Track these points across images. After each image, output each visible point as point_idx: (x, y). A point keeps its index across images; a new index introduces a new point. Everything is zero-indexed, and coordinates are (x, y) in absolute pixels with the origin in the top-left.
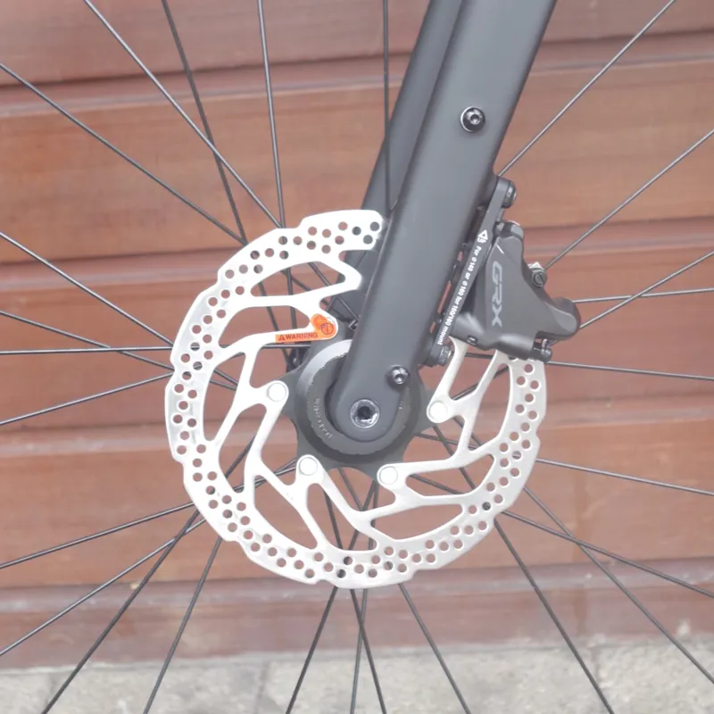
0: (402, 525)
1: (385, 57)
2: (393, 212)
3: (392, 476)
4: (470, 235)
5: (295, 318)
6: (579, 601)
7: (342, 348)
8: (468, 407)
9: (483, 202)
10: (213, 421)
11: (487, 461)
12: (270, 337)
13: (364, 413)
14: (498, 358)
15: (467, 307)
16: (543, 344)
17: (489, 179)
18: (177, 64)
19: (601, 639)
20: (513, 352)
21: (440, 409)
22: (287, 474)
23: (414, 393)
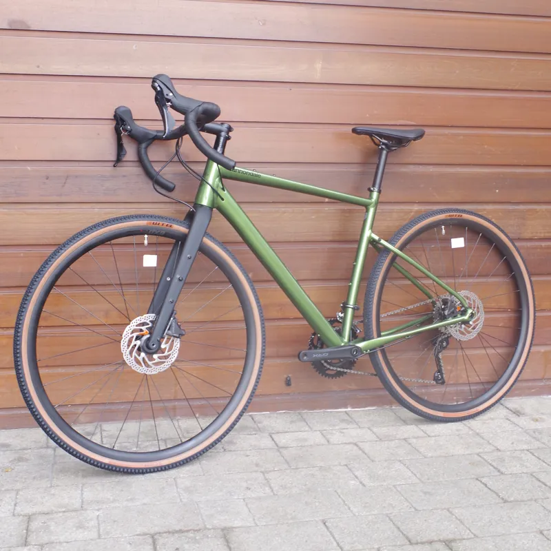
0: (157, 364)
1: (154, 284)
2: (158, 314)
3: (155, 356)
4: (170, 319)
5: (141, 330)
6: (174, 408)
7: (148, 336)
8: (167, 346)
9: (172, 314)
10: (129, 346)
11: (169, 355)
12: (138, 333)
13: (153, 345)
14: (172, 338)
15: (169, 329)
16: (180, 336)
17: (173, 311)
18: (119, 283)
19: (179, 417)
20: (175, 337)
21: (163, 346)
22: (139, 355)
23: (160, 343)
